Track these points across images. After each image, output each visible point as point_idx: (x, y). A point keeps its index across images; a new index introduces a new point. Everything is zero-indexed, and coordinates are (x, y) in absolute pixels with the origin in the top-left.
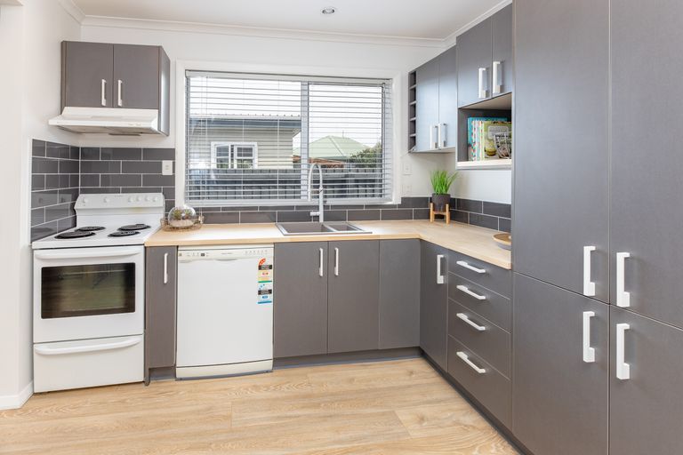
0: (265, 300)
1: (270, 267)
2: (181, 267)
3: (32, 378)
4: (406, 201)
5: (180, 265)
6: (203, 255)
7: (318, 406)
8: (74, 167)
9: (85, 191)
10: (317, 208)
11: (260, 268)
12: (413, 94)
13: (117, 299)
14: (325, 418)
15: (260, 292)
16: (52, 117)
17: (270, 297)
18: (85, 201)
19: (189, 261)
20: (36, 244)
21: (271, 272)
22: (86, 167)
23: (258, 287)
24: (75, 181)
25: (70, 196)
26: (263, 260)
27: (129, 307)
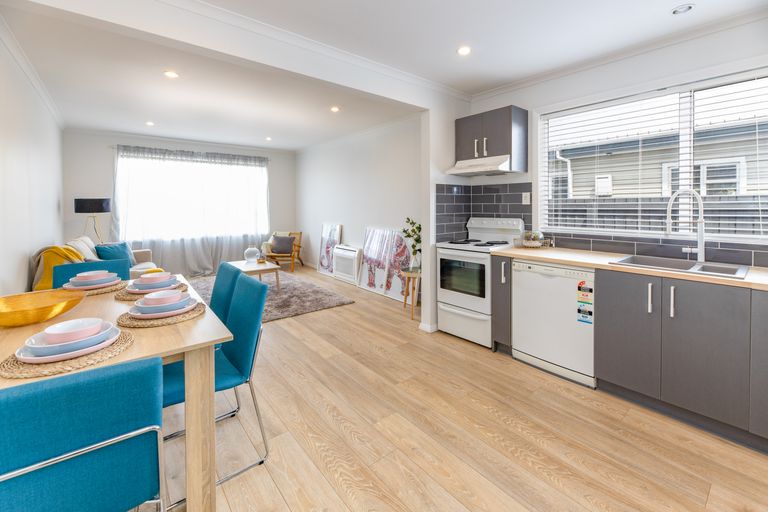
0: (584, 319)
1: (591, 291)
2: (515, 274)
3: (437, 322)
5: (513, 272)
6: (530, 267)
8: (468, 199)
9: (474, 216)
10: (694, 244)
11: (579, 289)
13: (476, 287)
15: (579, 311)
16: (449, 168)
17: (591, 319)
18: (473, 222)
19: (519, 271)
20: (439, 245)
21: (591, 296)
22: (476, 199)
23: (578, 305)
24: (468, 208)
25: (465, 218)
26: (583, 283)
27: (482, 294)
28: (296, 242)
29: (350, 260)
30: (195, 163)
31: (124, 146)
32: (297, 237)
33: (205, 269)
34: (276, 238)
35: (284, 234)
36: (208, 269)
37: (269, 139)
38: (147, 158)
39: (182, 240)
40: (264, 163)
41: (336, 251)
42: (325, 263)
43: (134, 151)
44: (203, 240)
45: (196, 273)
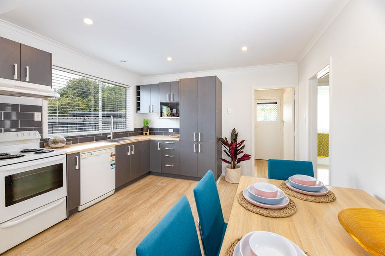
0: (112, 168)
1: (114, 155)
4: (136, 130)
5: (81, 161)
6: (91, 154)
7: (139, 192)
10: (110, 134)
12: (138, 94)
14: (144, 192)
15: (111, 165)
17: (114, 166)
19: (85, 159)
21: (114, 157)
23: (111, 163)
26: (112, 153)
27: (61, 185)
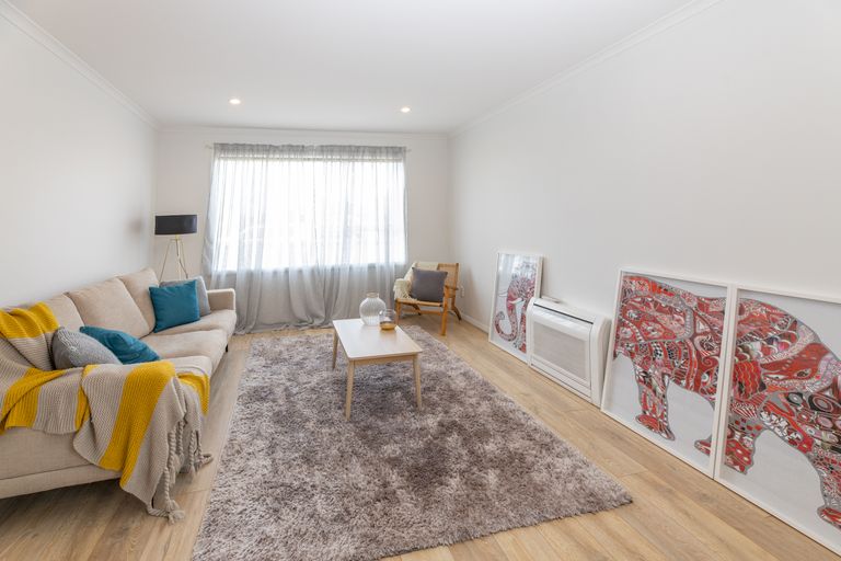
28: (448, 282)
29: (577, 342)
30: (306, 163)
31: (222, 145)
32: (451, 272)
33: (315, 316)
34: (417, 272)
35: (429, 266)
36: (318, 317)
37: (406, 110)
38: (248, 159)
39: (287, 271)
40: (400, 156)
41: (533, 312)
42: (506, 326)
43: (233, 150)
44: (313, 271)
45: (302, 321)
